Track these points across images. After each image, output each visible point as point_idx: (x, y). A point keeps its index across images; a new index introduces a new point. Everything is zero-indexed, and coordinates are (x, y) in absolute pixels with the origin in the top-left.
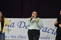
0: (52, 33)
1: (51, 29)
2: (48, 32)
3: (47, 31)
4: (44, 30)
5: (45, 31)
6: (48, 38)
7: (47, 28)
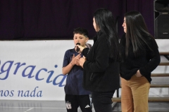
0: (48, 81)
1: (46, 70)
2: (37, 78)
3: (34, 73)
4: (27, 72)
5: (30, 76)
6: (39, 94)
7: (33, 67)
